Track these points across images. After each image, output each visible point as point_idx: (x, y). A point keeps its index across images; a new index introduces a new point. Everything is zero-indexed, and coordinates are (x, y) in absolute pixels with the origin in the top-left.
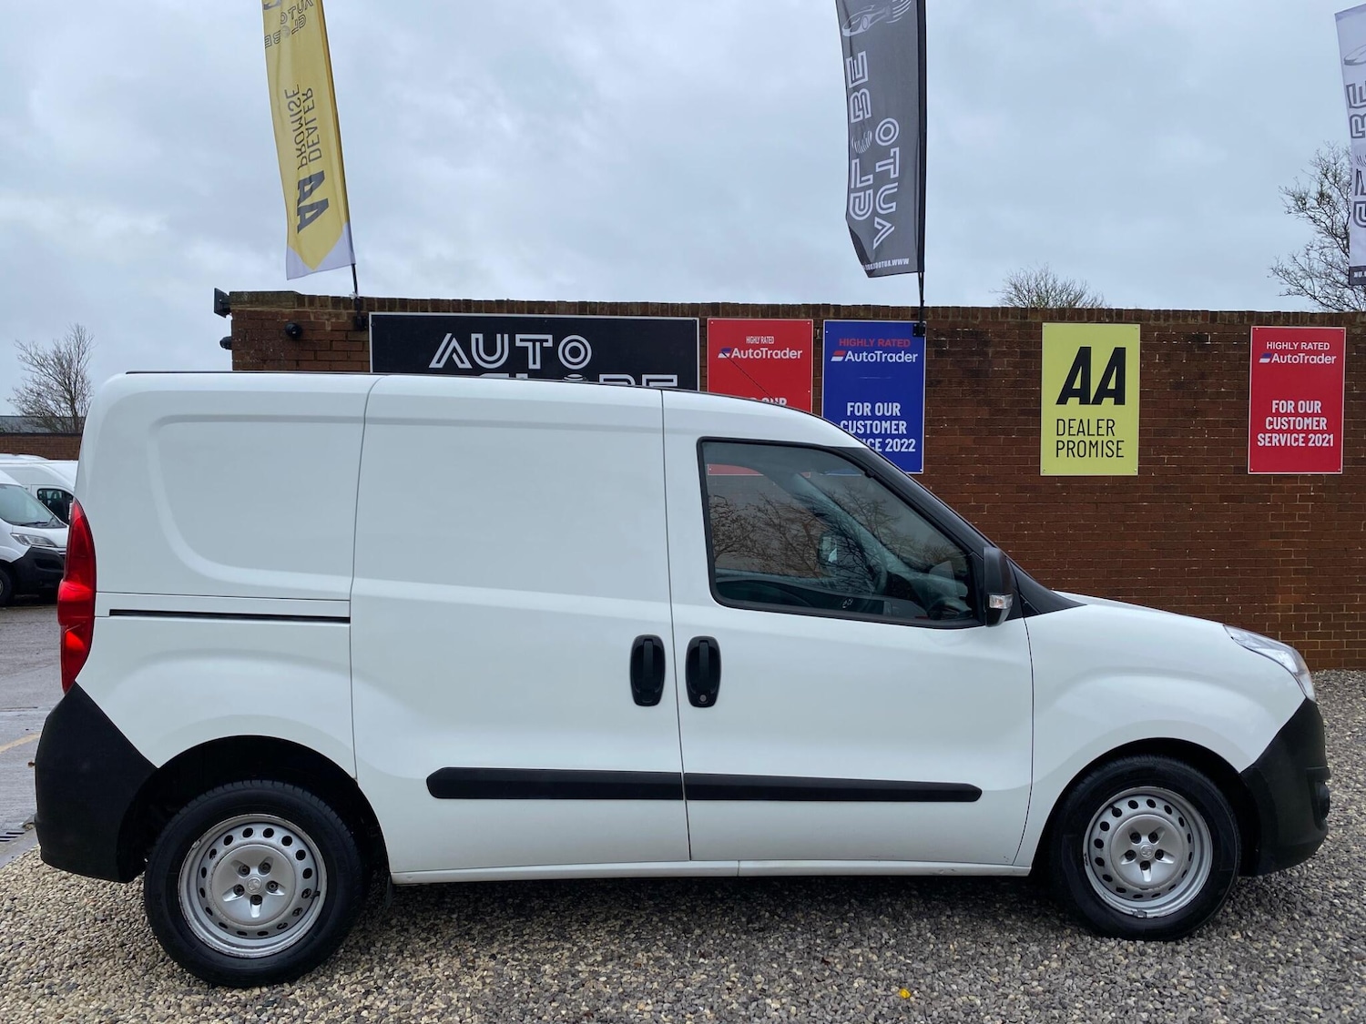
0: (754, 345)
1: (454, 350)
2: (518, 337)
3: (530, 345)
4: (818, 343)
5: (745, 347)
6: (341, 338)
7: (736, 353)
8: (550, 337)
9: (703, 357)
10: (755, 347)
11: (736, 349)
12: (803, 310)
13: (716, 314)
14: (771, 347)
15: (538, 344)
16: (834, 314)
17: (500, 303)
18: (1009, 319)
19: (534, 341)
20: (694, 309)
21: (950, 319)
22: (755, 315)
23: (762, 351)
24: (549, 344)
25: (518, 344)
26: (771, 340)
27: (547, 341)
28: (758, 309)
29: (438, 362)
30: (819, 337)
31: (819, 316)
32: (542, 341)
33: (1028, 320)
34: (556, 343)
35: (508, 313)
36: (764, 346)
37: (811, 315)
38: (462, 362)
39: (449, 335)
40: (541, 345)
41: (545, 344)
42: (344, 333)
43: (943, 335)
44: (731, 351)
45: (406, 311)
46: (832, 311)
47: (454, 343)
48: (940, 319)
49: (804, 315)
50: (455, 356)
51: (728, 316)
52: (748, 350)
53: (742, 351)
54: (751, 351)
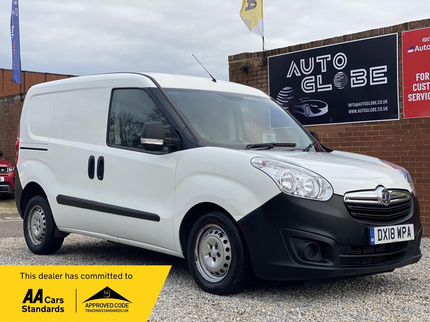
0: (427, 42)
1: (295, 68)
2: (317, 58)
3: (322, 61)
5: (421, 44)
6: (259, 70)
7: (417, 48)
8: (329, 56)
11: (417, 47)
13: (407, 29)
15: (325, 60)
17: (312, 43)
19: (323, 59)
20: (395, 28)
22: (427, 25)
24: (329, 59)
25: (318, 61)
27: (328, 58)
28: (428, 21)
29: (290, 75)
32: (326, 58)
34: (332, 58)
35: (315, 47)
38: (298, 73)
39: (293, 62)
40: (326, 60)
41: (328, 59)
42: (261, 67)
44: (414, 48)
45: (280, 54)
47: (295, 65)
50: (295, 71)
51: (413, 29)
52: (423, 46)
53: (420, 47)
54: (425, 46)
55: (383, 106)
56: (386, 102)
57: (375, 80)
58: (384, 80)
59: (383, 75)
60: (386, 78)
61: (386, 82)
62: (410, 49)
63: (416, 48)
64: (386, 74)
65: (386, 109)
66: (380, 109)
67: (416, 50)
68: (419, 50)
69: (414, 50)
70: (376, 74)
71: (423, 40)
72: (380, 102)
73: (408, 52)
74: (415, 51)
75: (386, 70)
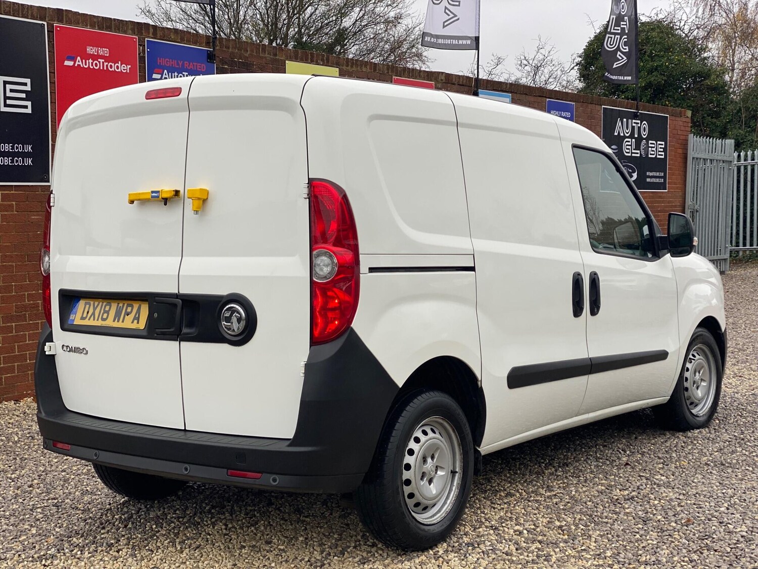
0: (93, 55)
4: (142, 59)
5: (86, 57)
7: (79, 61)
9: (51, 62)
10: (95, 57)
11: (79, 58)
12: (130, 27)
13: (61, 21)
14: (107, 59)
16: (153, 34)
18: (266, 55)
20: (42, 12)
21: (230, 50)
22: (93, 26)
23: (99, 62)
26: (105, 52)
28: (95, 20)
30: (142, 55)
31: (142, 34)
33: (277, 57)
36: (102, 57)
37: (136, 33)
43: (226, 63)
44: (74, 60)
46: (151, 30)
48: (224, 49)
49: (130, 31)
51: (70, 24)
52: (89, 60)
53: (84, 61)
54: (91, 61)
55: (24, 155)
56: (29, 148)
57: (9, 102)
58: (26, 107)
59: (24, 96)
60: (29, 104)
61: (29, 111)
62: (69, 59)
63: (77, 61)
64: (29, 96)
65: (30, 162)
66: (19, 162)
67: (78, 65)
68: (82, 66)
69: (75, 63)
70: (12, 91)
71: (88, 50)
72: (19, 148)
73: (65, 64)
74: (76, 65)
75: (28, 88)
